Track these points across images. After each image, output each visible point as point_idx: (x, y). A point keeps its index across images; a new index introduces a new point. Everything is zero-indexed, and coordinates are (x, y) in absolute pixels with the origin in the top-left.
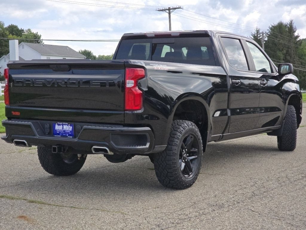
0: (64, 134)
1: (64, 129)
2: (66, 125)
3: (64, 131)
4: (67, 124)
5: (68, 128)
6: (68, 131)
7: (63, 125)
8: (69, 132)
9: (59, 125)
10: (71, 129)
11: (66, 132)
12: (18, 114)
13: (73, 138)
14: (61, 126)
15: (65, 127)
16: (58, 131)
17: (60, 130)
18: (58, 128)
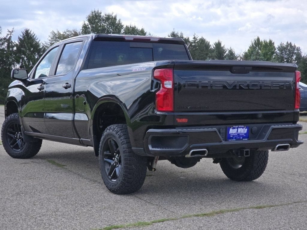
0: (238, 137)
1: (238, 132)
2: (241, 128)
3: (238, 134)
4: (243, 126)
5: (243, 130)
6: (242, 134)
7: (237, 128)
8: (244, 134)
9: (234, 128)
10: (246, 132)
11: (241, 135)
12: (185, 120)
13: (248, 140)
14: (236, 129)
15: (239, 130)
16: (232, 135)
17: (234, 134)
18: (232, 131)
